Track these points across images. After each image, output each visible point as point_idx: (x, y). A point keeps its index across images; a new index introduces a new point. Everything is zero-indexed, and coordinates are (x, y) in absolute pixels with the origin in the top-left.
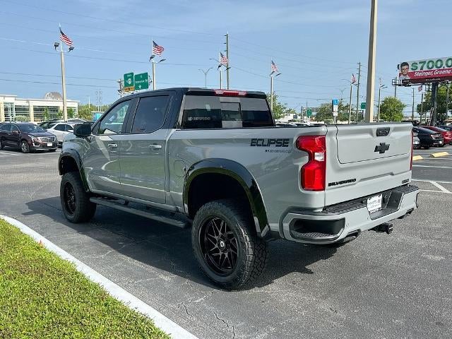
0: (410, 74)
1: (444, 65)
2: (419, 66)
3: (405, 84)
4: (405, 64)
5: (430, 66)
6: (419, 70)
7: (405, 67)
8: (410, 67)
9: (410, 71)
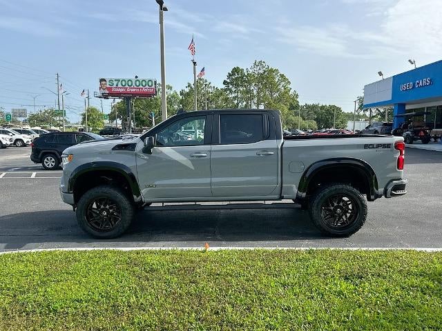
0: (108, 89)
1: (134, 84)
2: (115, 83)
3: (105, 96)
4: (104, 80)
5: (124, 83)
6: (115, 86)
7: (104, 82)
8: (108, 83)
9: (108, 86)
